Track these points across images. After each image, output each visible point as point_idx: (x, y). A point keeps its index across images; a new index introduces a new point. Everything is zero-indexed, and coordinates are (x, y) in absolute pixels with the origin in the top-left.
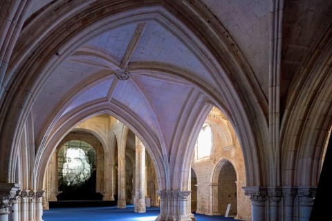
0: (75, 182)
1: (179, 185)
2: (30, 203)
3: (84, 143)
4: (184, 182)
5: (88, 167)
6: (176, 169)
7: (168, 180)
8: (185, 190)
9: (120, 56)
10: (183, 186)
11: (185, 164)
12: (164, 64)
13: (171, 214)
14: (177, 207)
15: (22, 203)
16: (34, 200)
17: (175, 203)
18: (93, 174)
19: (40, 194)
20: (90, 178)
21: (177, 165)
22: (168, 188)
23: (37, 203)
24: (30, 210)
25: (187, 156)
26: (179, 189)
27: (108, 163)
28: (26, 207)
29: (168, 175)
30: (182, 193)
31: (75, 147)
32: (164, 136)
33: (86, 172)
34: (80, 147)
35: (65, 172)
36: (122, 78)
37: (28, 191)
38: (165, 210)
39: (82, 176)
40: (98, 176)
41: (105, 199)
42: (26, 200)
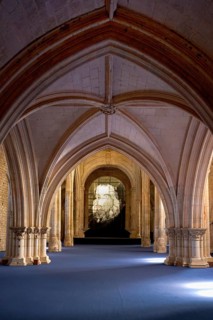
0: (104, 219)
1: (190, 221)
2: (35, 239)
3: (114, 179)
4: (195, 219)
5: (117, 203)
6: (186, 203)
7: (177, 215)
8: (197, 227)
9: (102, 93)
10: (195, 222)
11: (196, 196)
12: (145, 91)
13: (181, 256)
14: (188, 247)
15: (28, 239)
16: (39, 237)
17: (186, 242)
18: (123, 210)
19: (44, 231)
20: (119, 215)
21: (186, 198)
22: (177, 225)
23: (42, 239)
24: (35, 246)
25: (197, 186)
26: (189, 226)
27: (135, 198)
28: (31, 242)
29: (176, 210)
30: (193, 231)
31: (104, 183)
32: (168, 165)
33: (115, 209)
34: (110, 183)
35: (94, 208)
36: (110, 113)
37: (33, 228)
38: (174, 251)
39: (111, 213)
40: (127, 212)
41: (132, 237)
42: (31, 236)
